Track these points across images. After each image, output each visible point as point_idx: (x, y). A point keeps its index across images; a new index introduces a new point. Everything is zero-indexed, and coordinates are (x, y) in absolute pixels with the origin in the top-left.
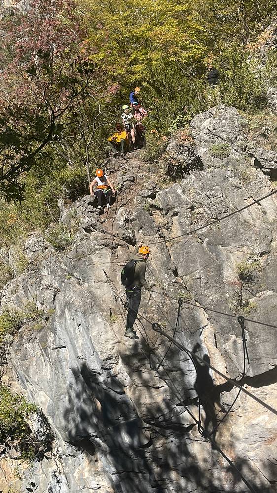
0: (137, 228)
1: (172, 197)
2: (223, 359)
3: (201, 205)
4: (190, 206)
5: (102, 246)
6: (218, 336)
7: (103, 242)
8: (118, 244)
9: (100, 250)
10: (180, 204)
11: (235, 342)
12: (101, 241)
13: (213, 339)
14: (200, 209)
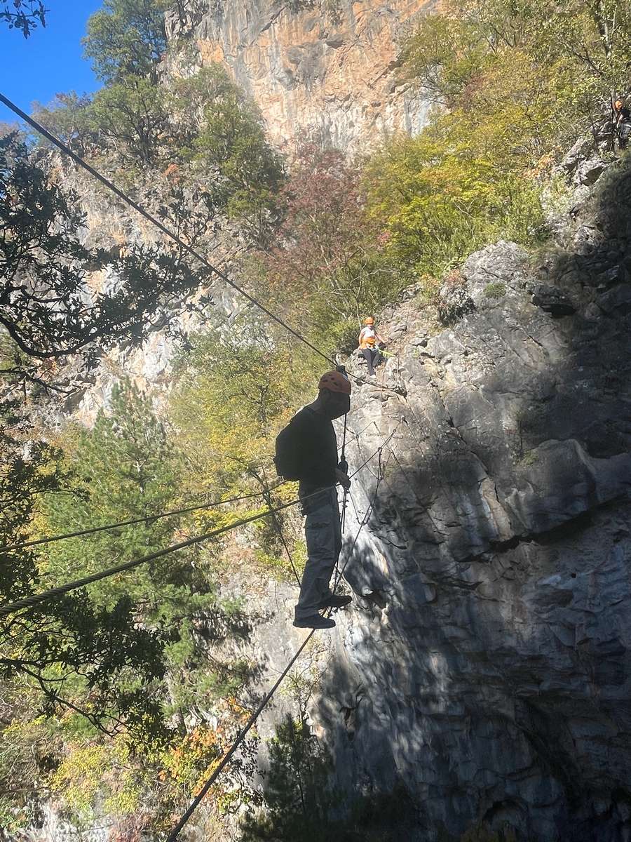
0: (407, 378)
1: (444, 344)
2: (505, 514)
3: (476, 350)
4: (463, 351)
5: (372, 399)
6: (498, 489)
7: (373, 394)
8: (389, 396)
9: (370, 402)
10: (453, 350)
11: (517, 496)
12: (370, 393)
13: (493, 493)
14: (476, 354)
